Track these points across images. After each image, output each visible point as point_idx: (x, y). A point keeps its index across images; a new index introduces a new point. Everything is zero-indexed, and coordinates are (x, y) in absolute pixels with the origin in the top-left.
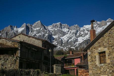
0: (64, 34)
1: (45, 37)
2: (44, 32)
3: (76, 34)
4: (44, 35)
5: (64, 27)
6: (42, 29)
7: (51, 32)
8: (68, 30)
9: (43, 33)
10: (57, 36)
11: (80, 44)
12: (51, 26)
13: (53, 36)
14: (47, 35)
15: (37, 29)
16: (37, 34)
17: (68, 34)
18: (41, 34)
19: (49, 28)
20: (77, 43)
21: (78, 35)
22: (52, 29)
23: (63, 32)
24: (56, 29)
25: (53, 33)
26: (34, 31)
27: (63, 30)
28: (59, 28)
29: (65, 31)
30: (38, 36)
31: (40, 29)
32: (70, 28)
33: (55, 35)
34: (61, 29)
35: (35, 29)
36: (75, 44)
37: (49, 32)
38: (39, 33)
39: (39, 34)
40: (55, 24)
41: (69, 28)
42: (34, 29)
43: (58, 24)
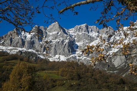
0: (92, 39)
1: (64, 44)
2: (63, 37)
3: (109, 40)
4: (63, 42)
5: (92, 30)
6: (60, 33)
7: (73, 37)
8: (97, 34)
9: (61, 39)
10: (82, 43)
11: (115, 53)
12: (74, 29)
13: (76, 43)
14: (67, 41)
15: (54, 33)
16: (53, 41)
17: (98, 40)
18: (59, 40)
19: (70, 32)
20: (111, 52)
21: (111, 40)
22: (74, 34)
23: (91, 37)
24: (80, 34)
25: (75, 39)
26: (49, 36)
27: (90, 34)
28: (84, 32)
29: (93, 36)
30: (54, 43)
31: (58, 33)
32: (100, 31)
33: (78, 41)
34: (87, 33)
35: (51, 34)
36: (108, 54)
37: (71, 37)
38: (56, 38)
39: (57, 40)
40: (79, 26)
41: (98, 32)
42: (48, 33)
43: (83, 26)
